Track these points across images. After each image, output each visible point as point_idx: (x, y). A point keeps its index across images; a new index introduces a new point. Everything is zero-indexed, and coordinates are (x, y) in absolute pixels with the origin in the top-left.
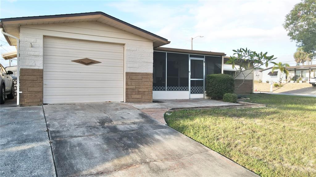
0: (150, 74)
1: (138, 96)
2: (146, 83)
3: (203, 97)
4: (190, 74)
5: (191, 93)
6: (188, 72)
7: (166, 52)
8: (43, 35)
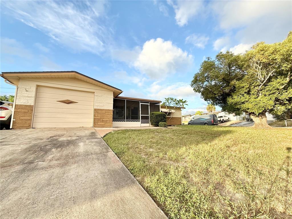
0: (111, 110)
1: (102, 124)
2: (108, 116)
3: (149, 125)
4: (140, 112)
5: (142, 123)
6: (139, 111)
7: (126, 100)
8: (37, 85)
